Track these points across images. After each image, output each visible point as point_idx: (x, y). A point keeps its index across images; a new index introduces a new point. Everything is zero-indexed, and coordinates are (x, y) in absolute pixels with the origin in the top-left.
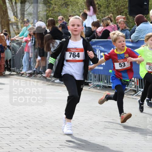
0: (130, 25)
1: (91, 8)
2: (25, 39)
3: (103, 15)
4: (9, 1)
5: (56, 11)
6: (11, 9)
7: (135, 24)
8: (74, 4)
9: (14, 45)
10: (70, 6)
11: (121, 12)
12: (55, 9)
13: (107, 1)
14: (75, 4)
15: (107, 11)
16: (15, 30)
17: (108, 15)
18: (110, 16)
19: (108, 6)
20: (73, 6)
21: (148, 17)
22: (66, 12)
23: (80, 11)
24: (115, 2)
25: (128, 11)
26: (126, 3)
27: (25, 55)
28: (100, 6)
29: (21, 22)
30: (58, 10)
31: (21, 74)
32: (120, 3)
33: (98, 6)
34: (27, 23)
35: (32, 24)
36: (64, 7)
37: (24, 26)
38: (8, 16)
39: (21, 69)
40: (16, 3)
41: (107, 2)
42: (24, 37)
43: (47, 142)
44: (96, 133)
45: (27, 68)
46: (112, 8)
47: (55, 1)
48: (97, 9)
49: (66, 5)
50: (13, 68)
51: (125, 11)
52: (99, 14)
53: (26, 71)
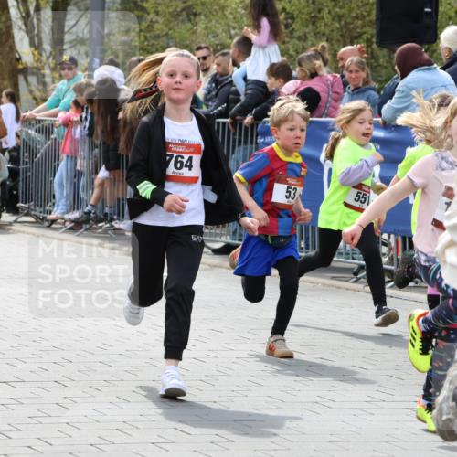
0: (381, 76)
1: (265, 22)
2: (62, 116)
3: (300, 44)
4: (18, 3)
5: (158, 32)
6: (23, 27)
7: (396, 73)
8: (214, 13)
9: (30, 135)
10: (202, 17)
11: (355, 34)
12: (156, 26)
13: (313, 3)
14: (217, 12)
15: (312, 34)
16: (33, 88)
17: (313, 45)
18: (319, 48)
19: (315, 17)
20: (212, 17)
21: (434, 51)
22: (188, 35)
23: (229, 32)
24: (335, 6)
25: (375, 31)
26: (371, 10)
27: (62, 165)
28: (292, 18)
29: (52, 65)
30: (166, 29)
31: (48, 221)
32: (351, 10)
33: (286, 19)
34: (70, 69)
35: (87, 73)
36: (183, 22)
37: (61, 77)
38: (12, 48)
39: (47, 208)
40: (38, 9)
41: (312, 6)
42: (59, 111)
43: (121, 426)
44: (270, 400)
45: (68, 202)
46: (326, 25)
47: (155, 3)
48: (283, 27)
49: (191, 14)
50: (25, 203)
51: (364, 33)
52: (288, 42)
53: (64, 213)
